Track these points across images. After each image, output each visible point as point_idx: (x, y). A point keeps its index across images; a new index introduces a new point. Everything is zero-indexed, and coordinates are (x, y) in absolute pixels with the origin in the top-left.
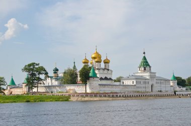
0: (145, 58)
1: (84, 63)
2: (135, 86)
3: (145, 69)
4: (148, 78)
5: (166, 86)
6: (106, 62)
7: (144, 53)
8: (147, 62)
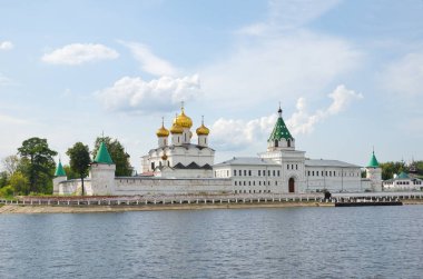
0: (281, 122)
1: (159, 135)
2: (230, 180)
3: (277, 145)
4: (279, 163)
5: (345, 179)
6: (202, 133)
7: (280, 111)
8: (285, 130)
